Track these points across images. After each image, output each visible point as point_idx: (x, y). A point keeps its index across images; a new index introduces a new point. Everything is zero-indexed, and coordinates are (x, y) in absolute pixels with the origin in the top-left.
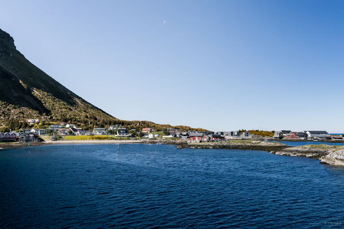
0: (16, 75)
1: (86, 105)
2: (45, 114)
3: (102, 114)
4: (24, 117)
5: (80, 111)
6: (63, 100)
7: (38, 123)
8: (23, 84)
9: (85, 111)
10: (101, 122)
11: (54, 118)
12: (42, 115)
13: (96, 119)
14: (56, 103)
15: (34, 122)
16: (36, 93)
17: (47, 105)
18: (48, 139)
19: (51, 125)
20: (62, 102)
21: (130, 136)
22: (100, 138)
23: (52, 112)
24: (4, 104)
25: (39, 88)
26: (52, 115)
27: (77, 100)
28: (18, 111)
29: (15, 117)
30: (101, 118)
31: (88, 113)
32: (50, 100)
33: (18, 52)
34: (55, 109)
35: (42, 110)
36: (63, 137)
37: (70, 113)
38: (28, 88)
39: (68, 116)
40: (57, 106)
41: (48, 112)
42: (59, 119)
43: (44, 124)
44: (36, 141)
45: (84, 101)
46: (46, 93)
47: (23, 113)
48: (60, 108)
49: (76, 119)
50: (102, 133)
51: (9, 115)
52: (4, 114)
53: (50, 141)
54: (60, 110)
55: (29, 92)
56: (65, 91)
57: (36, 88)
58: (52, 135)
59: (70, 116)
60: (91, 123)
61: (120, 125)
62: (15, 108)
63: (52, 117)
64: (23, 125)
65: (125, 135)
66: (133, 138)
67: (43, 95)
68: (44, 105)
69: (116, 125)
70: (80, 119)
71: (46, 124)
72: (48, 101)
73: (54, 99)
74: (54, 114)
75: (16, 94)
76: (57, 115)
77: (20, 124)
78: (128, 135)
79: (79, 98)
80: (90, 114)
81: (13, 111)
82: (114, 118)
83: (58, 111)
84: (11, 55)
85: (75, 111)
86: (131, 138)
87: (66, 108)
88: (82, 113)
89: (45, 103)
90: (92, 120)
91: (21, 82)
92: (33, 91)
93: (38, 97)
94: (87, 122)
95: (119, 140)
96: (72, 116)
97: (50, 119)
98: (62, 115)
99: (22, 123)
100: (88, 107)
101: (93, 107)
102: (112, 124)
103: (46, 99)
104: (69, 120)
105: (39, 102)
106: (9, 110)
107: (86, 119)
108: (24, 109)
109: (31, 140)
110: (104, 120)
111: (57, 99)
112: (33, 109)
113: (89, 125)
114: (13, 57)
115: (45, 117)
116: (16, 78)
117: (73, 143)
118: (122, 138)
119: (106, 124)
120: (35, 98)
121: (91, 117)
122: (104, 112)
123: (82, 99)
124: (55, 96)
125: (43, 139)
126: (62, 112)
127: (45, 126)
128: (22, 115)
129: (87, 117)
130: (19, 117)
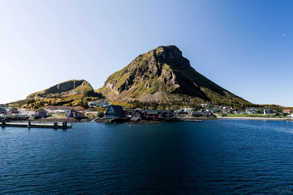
0: (191, 80)
1: (231, 95)
2: (208, 101)
3: (242, 100)
4: (197, 103)
5: (228, 99)
6: (217, 92)
7: (207, 106)
8: (195, 85)
9: (231, 99)
10: (242, 105)
11: (213, 103)
12: (206, 101)
13: (238, 103)
14: (214, 94)
15: (205, 106)
16: (202, 89)
17: (209, 96)
18: (219, 116)
19: (214, 107)
20: (217, 94)
21: (274, 115)
22: (252, 116)
23: (212, 100)
24: (187, 96)
25: (203, 86)
26: (212, 102)
27: (225, 92)
28: (193, 100)
29: (192, 103)
30: (242, 104)
31: (233, 100)
32: (210, 93)
33: (192, 68)
34: (213, 98)
35: (206, 99)
36: (227, 115)
37: (222, 100)
38: (198, 87)
39: (221, 102)
40: (214, 96)
41: (209, 100)
42: (216, 103)
43: (210, 107)
44: (212, 117)
45: (229, 92)
46: (207, 89)
47: (196, 101)
48: (216, 97)
49: (226, 104)
50: (252, 113)
51: (189, 102)
52: (187, 101)
53: (220, 117)
54: (216, 98)
55: (199, 89)
56: (218, 87)
57: (202, 86)
58: (220, 113)
59: (222, 102)
60: (236, 106)
61: (256, 107)
62: (192, 98)
63: (212, 103)
64: (199, 107)
65: (271, 114)
66: (278, 117)
67: (206, 90)
68: (207, 96)
69: (253, 107)
70: (228, 103)
71: (211, 107)
72: (209, 94)
73: (212, 92)
74: (212, 101)
75: (192, 90)
76: (215, 101)
77: (197, 107)
78: (273, 114)
79: (227, 91)
80: (234, 101)
81: (191, 100)
82: (250, 103)
83: (215, 99)
84: (189, 70)
85: (225, 99)
86: (276, 116)
87: (220, 97)
88: (229, 100)
89: (207, 95)
90: (237, 104)
91: (194, 84)
92: (201, 88)
93: (203, 91)
94: (233, 106)
95: (266, 117)
96: (224, 102)
97: (211, 104)
98: (217, 101)
99: (198, 106)
100: (232, 96)
101: (236, 96)
102: (250, 106)
103: (208, 93)
104: (222, 104)
105: (204, 94)
106: (189, 99)
107: (232, 104)
108: (197, 98)
109: (209, 116)
110: (244, 104)
111: (214, 92)
112: (201, 98)
113: (234, 107)
114: (190, 70)
115: (208, 102)
116: (192, 82)
117: (241, 119)
118: (269, 116)
119: (246, 107)
120: (202, 92)
121: (235, 103)
122: (243, 99)
123: (228, 91)
124: (212, 91)
125: (216, 115)
126: (217, 99)
127: (211, 108)
128: (196, 102)
129: (232, 102)
130: (194, 103)
